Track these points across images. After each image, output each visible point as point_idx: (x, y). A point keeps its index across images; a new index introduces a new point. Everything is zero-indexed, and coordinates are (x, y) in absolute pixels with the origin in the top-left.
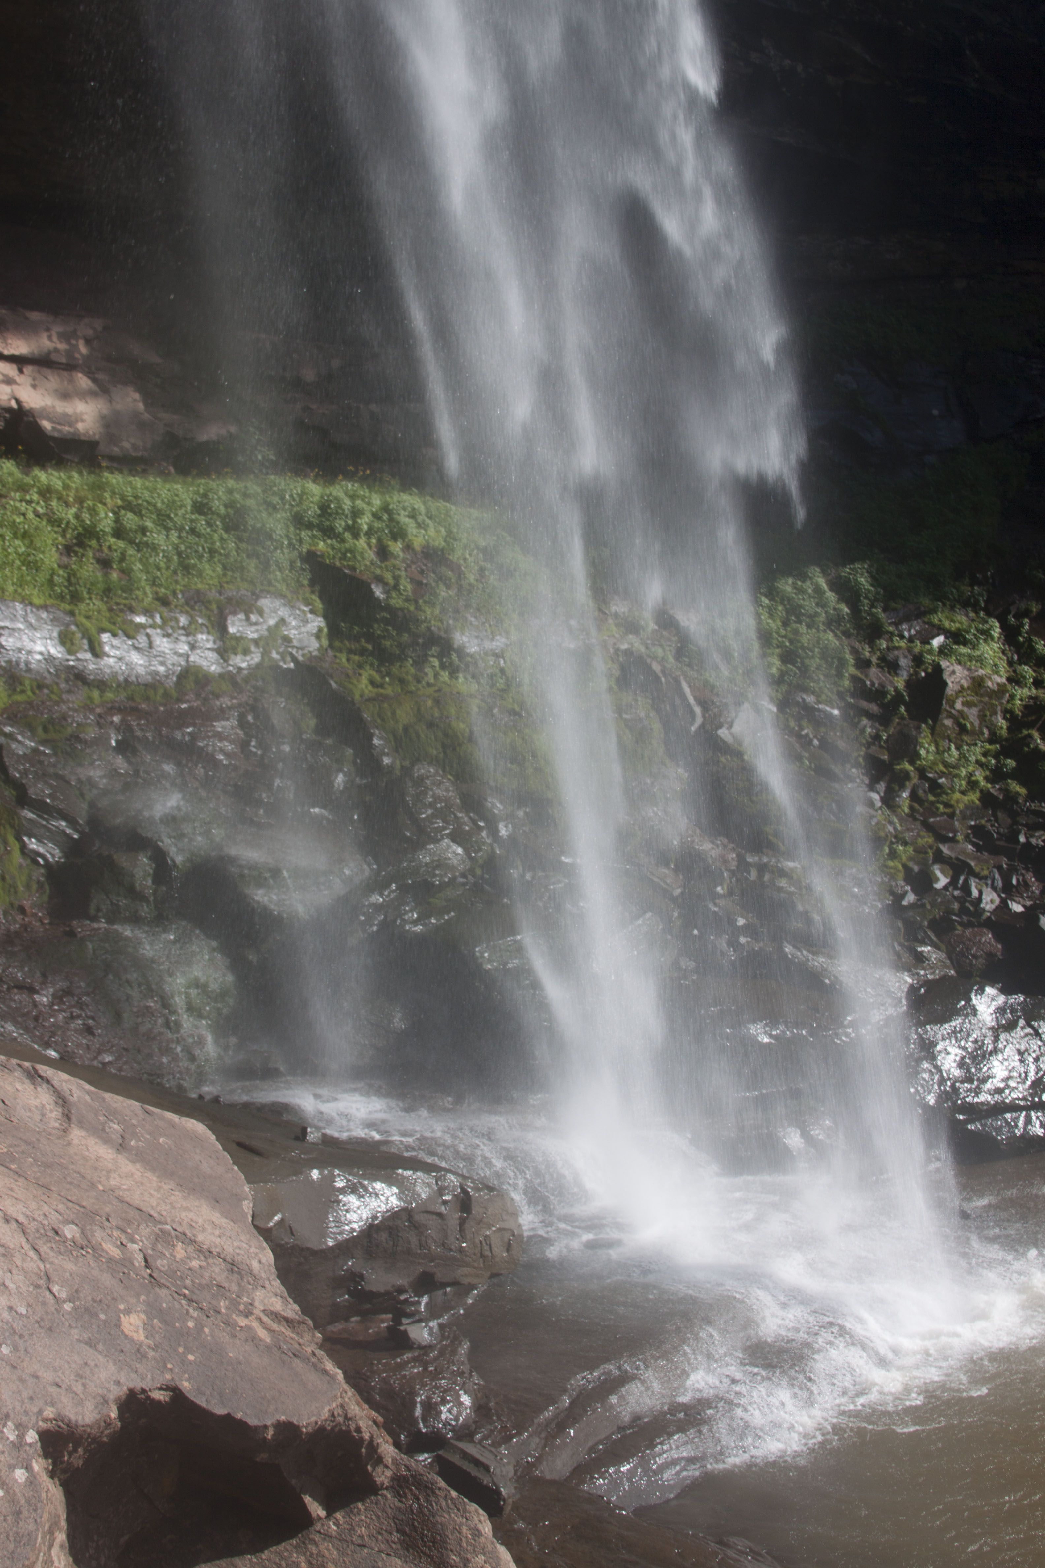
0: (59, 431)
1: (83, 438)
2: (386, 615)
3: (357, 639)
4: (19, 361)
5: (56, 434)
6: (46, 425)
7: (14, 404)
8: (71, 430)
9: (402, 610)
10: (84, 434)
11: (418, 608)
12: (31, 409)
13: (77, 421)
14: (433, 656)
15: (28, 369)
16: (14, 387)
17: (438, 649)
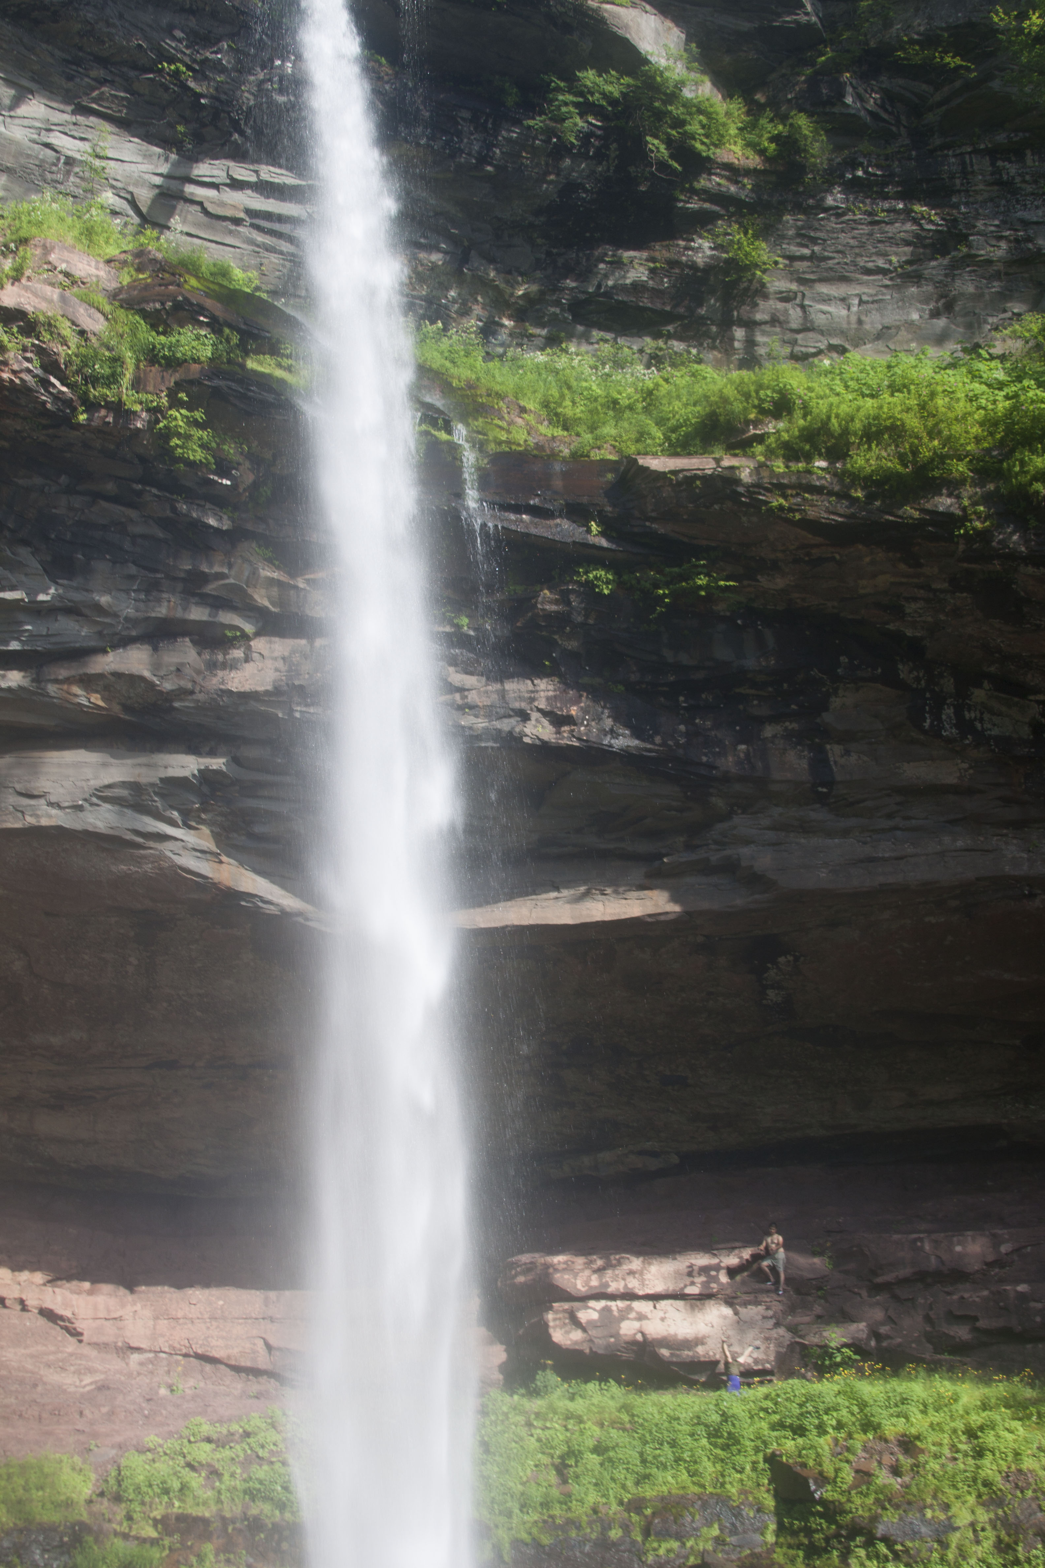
0: (678, 1356)
1: (702, 1359)
2: (819, 1508)
3: (794, 1533)
4: (655, 1298)
5: (674, 1359)
6: (665, 1352)
7: (639, 1337)
8: (690, 1353)
9: (833, 1502)
10: (704, 1356)
11: (849, 1501)
12: (654, 1339)
13: (697, 1345)
14: (857, 1546)
15: (664, 1304)
16: (644, 1322)
17: (863, 1539)
